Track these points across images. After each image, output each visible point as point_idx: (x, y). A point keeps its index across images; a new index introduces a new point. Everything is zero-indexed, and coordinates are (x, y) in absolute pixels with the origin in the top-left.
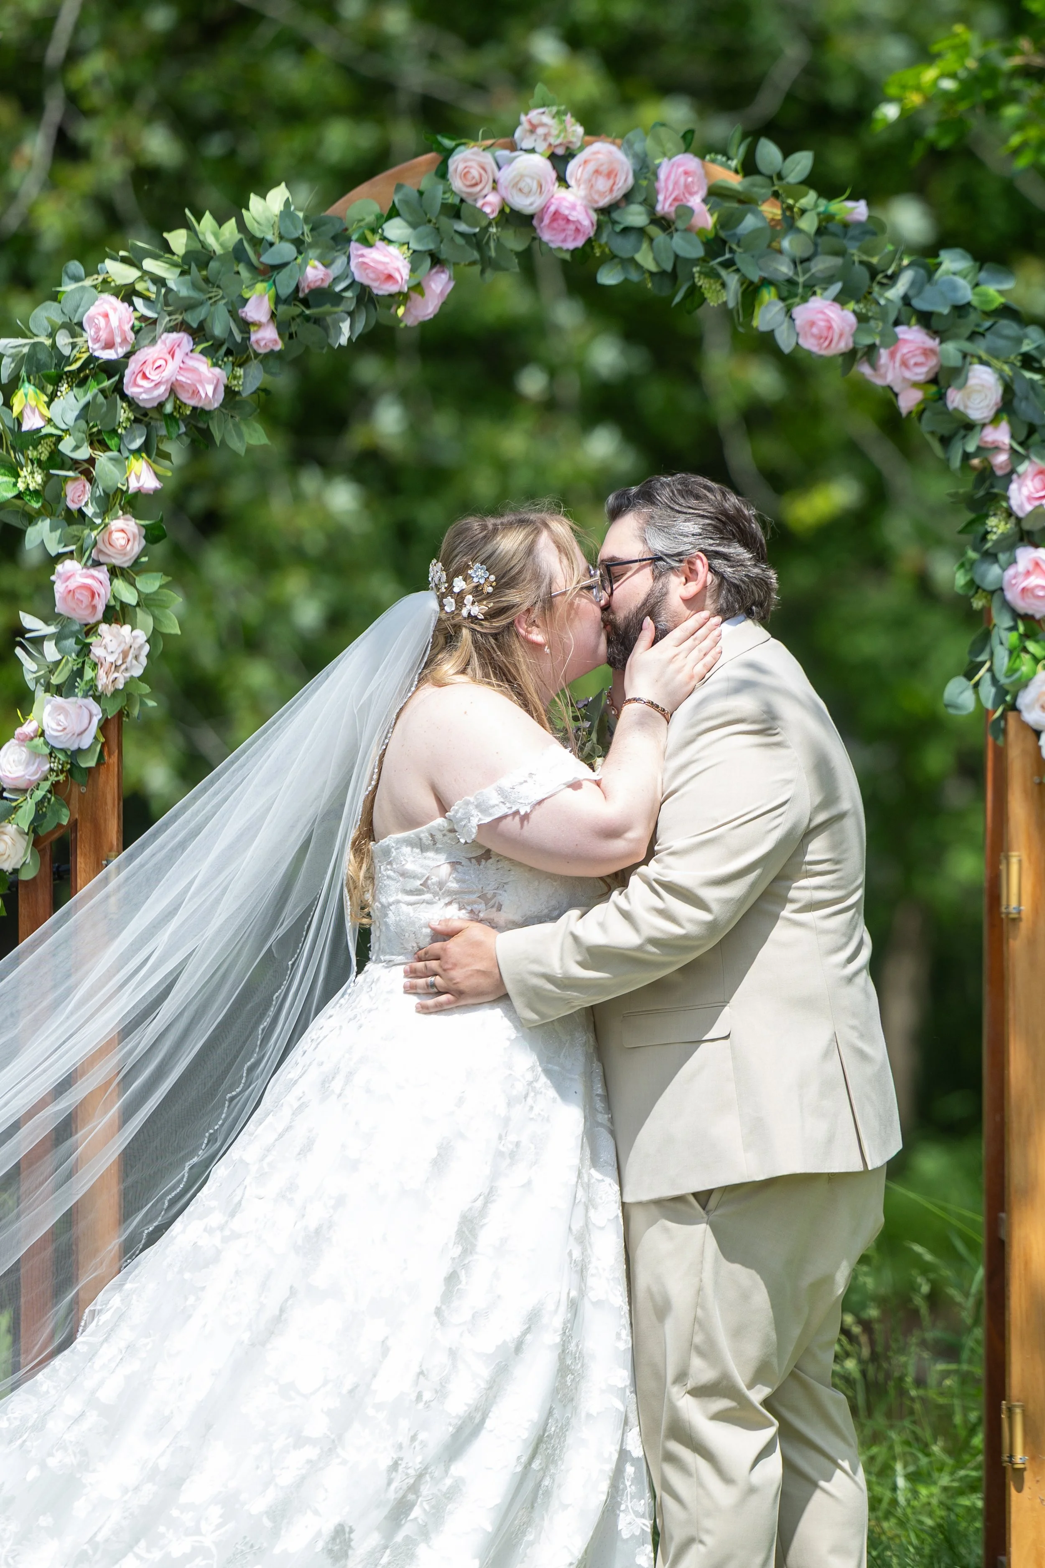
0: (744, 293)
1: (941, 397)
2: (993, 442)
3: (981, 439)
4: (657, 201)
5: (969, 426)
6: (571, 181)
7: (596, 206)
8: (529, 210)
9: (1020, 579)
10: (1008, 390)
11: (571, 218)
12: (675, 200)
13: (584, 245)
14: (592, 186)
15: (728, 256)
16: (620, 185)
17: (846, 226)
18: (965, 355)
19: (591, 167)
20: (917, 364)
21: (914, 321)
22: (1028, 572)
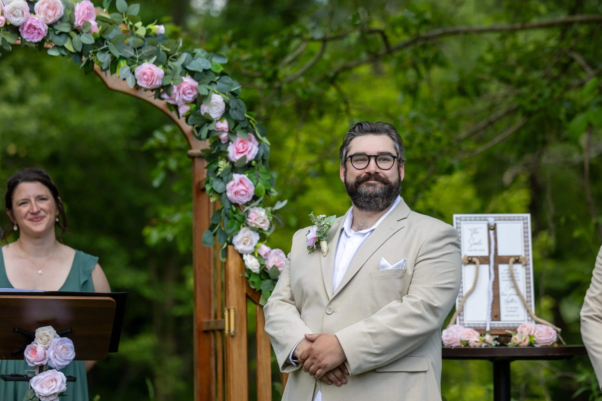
0: (112, 62)
1: (198, 108)
2: (221, 128)
3: (215, 127)
4: (75, 20)
5: (210, 121)
6: (36, 12)
7: (47, 23)
8: (17, 24)
9: (235, 187)
10: (227, 106)
11: (37, 27)
12: (82, 21)
13: (42, 41)
14: (46, 13)
15: (105, 46)
16: (58, 13)
17: (156, 35)
18: (209, 90)
19: (46, 5)
20: (189, 93)
21: (187, 75)
22: (238, 184)
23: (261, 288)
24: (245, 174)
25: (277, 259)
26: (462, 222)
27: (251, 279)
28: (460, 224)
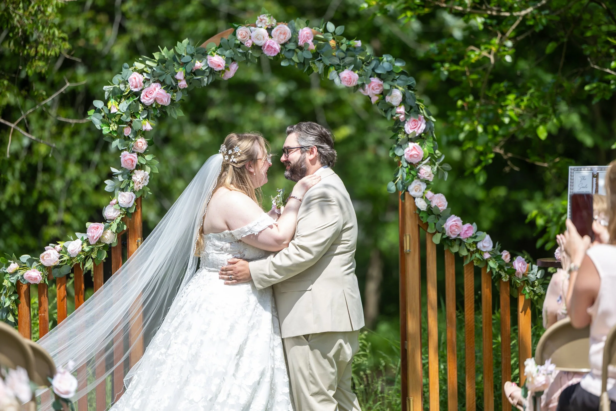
0: (325, 68)
1: (384, 98)
2: (399, 112)
3: (396, 111)
4: (298, 41)
5: (392, 107)
6: (273, 36)
7: (280, 43)
8: (260, 45)
9: (410, 152)
10: (404, 96)
11: (273, 47)
12: (304, 41)
13: (277, 55)
14: (279, 37)
15: (320, 58)
16: (287, 37)
17: (355, 48)
18: (391, 86)
19: (279, 32)
20: (376, 89)
21: (375, 76)
22: (412, 150)
23: (428, 221)
24: (417, 142)
25: (438, 201)
26: (575, 172)
27: (421, 215)
28: (573, 173)
